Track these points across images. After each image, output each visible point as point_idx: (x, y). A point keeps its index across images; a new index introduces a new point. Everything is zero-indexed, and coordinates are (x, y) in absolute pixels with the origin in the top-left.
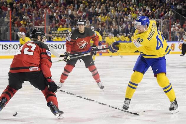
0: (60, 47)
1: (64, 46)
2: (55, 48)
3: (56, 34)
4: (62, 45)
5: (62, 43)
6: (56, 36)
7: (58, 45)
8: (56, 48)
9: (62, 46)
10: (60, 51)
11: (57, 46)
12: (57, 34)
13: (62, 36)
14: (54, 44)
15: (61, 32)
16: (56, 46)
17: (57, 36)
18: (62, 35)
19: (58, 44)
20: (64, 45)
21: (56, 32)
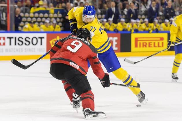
0: (35, 41)
1: (43, 39)
2: (25, 44)
3: (27, 18)
4: (39, 38)
5: (38, 35)
6: (27, 23)
7: (31, 38)
8: (27, 43)
9: (39, 40)
10: (35, 49)
11: (30, 40)
12: (29, 19)
13: (39, 22)
14: (24, 35)
15: (37, 15)
16: (27, 39)
17: (30, 22)
18: (39, 19)
19: (31, 36)
20: (41, 38)
21: (27, 15)
